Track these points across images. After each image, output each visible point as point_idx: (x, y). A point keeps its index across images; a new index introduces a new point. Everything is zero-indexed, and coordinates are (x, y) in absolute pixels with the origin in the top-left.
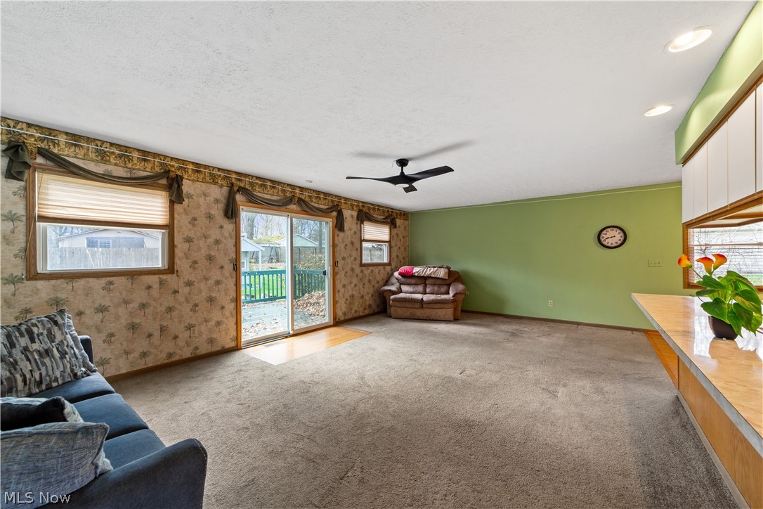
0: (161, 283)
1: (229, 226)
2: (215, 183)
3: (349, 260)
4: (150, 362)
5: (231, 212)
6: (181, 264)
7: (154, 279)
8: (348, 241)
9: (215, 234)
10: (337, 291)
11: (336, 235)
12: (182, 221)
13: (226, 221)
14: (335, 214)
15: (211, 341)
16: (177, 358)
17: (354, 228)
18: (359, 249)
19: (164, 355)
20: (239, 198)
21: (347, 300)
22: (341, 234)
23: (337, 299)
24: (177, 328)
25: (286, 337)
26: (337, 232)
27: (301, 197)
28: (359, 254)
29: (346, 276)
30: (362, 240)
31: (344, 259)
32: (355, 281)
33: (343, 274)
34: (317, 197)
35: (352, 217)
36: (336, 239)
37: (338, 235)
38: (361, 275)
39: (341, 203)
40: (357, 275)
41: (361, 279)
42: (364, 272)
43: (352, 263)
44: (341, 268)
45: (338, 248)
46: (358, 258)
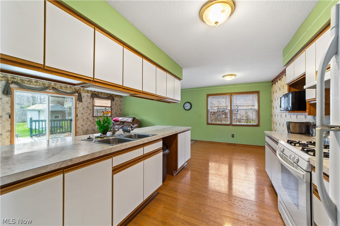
3: (85, 114)
8: (85, 106)
10: (77, 127)
11: (77, 103)
13: (4, 96)
14: (77, 94)
17: (89, 100)
18: (92, 110)
20: (13, 86)
21: (84, 131)
22: (81, 103)
23: (77, 131)
26: (78, 102)
27: (54, 87)
28: (92, 112)
29: (84, 121)
30: (93, 106)
31: (82, 114)
32: (89, 123)
33: (81, 120)
34: (65, 87)
35: (88, 96)
36: (77, 105)
37: (79, 104)
38: (93, 121)
39: (81, 90)
40: (91, 121)
41: (93, 123)
42: (95, 119)
43: (87, 116)
44: (80, 118)
45: (78, 109)
46: (91, 113)
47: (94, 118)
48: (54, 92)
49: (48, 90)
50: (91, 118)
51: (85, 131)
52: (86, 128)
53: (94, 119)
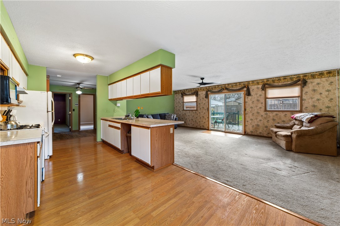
0: (196, 112)
1: (207, 100)
2: (204, 90)
3: (255, 108)
4: (194, 126)
5: (207, 96)
6: (199, 109)
7: (194, 111)
8: (255, 100)
9: (204, 102)
12: (199, 100)
13: (206, 99)
14: (245, 89)
15: (203, 126)
16: (197, 127)
18: (264, 103)
19: (196, 126)
20: (209, 93)
22: (250, 97)
24: (198, 122)
25: (222, 132)
26: (246, 97)
27: (227, 87)
28: (264, 105)
29: (253, 116)
30: (266, 98)
31: (252, 108)
32: (260, 118)
33: (251, 114)
34: (235, 85)
35: (258, 88)
36: (246, 100)
37: (248, 98)
38: (265, 116)
39: (250, 84)
40: (262, 116)
41: (265, 118)
42: (268, 114)
43: (258, 110)
44: (249, 112)
45: (248, 103)
46: (262, 107)
47: (267, 112)
48: (227, 91)
49: (224, 91)
50: (263, 113)
51: (255, 126)
52: (256, 123)
53: (266, 114)
